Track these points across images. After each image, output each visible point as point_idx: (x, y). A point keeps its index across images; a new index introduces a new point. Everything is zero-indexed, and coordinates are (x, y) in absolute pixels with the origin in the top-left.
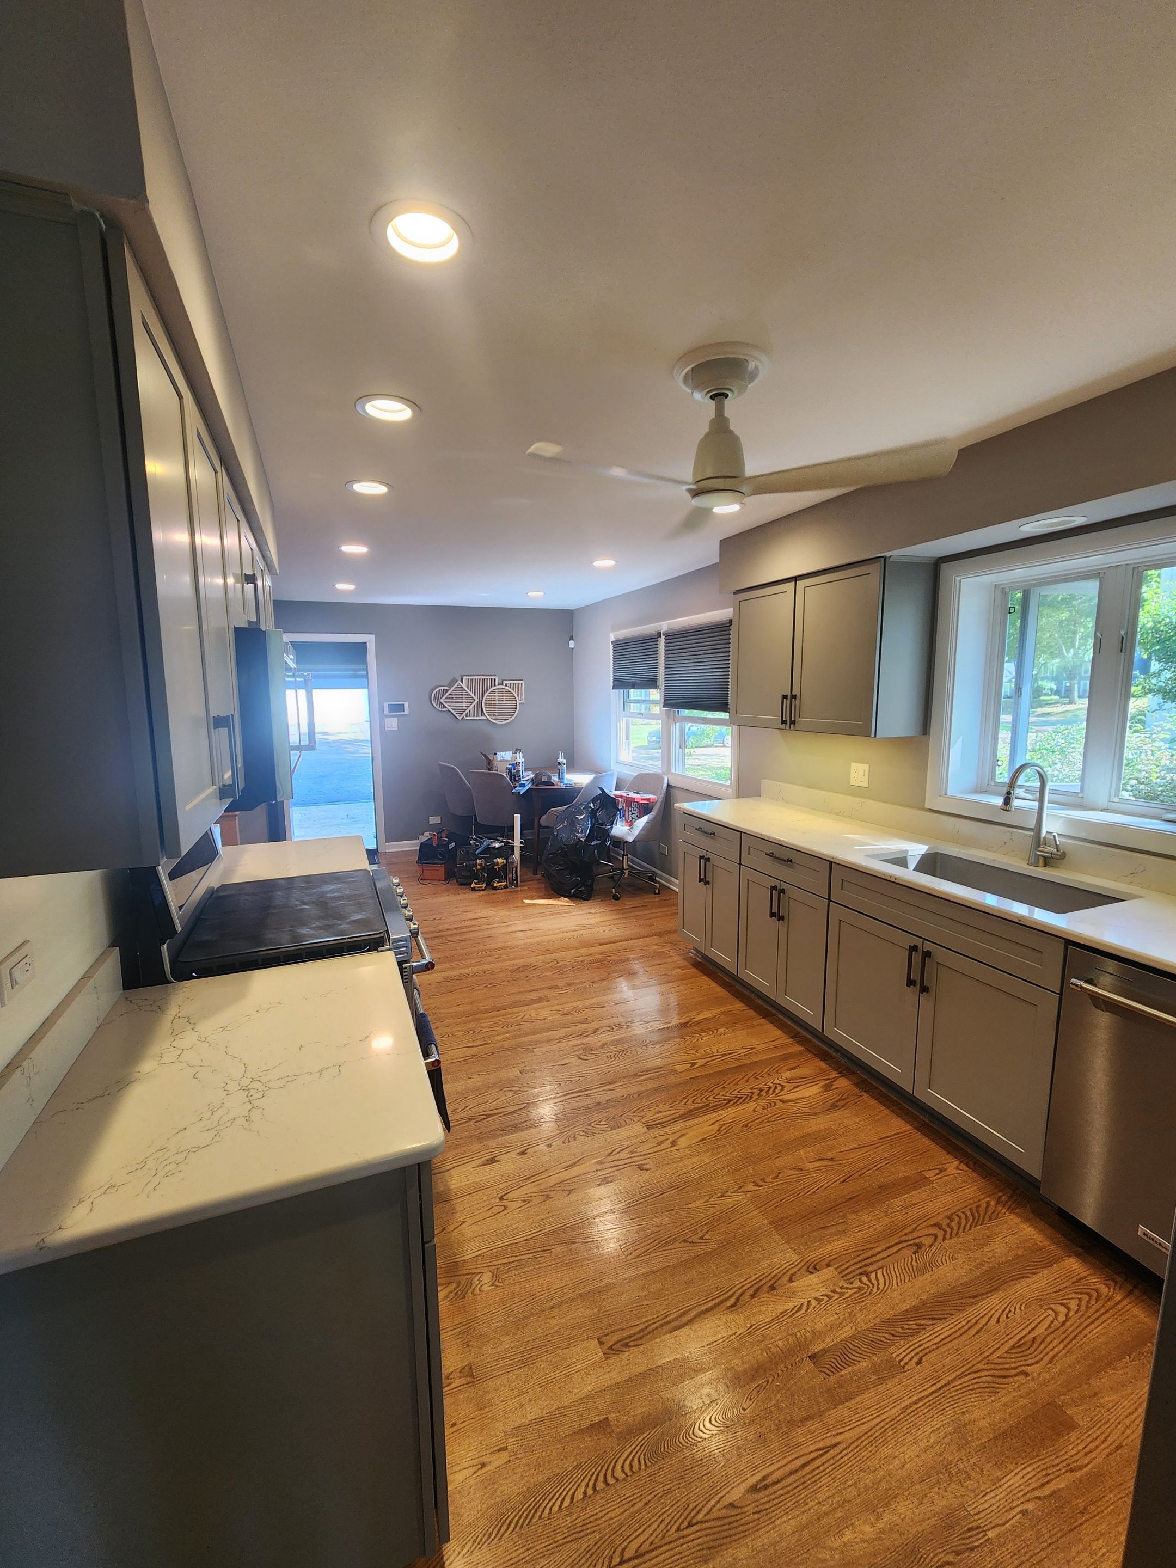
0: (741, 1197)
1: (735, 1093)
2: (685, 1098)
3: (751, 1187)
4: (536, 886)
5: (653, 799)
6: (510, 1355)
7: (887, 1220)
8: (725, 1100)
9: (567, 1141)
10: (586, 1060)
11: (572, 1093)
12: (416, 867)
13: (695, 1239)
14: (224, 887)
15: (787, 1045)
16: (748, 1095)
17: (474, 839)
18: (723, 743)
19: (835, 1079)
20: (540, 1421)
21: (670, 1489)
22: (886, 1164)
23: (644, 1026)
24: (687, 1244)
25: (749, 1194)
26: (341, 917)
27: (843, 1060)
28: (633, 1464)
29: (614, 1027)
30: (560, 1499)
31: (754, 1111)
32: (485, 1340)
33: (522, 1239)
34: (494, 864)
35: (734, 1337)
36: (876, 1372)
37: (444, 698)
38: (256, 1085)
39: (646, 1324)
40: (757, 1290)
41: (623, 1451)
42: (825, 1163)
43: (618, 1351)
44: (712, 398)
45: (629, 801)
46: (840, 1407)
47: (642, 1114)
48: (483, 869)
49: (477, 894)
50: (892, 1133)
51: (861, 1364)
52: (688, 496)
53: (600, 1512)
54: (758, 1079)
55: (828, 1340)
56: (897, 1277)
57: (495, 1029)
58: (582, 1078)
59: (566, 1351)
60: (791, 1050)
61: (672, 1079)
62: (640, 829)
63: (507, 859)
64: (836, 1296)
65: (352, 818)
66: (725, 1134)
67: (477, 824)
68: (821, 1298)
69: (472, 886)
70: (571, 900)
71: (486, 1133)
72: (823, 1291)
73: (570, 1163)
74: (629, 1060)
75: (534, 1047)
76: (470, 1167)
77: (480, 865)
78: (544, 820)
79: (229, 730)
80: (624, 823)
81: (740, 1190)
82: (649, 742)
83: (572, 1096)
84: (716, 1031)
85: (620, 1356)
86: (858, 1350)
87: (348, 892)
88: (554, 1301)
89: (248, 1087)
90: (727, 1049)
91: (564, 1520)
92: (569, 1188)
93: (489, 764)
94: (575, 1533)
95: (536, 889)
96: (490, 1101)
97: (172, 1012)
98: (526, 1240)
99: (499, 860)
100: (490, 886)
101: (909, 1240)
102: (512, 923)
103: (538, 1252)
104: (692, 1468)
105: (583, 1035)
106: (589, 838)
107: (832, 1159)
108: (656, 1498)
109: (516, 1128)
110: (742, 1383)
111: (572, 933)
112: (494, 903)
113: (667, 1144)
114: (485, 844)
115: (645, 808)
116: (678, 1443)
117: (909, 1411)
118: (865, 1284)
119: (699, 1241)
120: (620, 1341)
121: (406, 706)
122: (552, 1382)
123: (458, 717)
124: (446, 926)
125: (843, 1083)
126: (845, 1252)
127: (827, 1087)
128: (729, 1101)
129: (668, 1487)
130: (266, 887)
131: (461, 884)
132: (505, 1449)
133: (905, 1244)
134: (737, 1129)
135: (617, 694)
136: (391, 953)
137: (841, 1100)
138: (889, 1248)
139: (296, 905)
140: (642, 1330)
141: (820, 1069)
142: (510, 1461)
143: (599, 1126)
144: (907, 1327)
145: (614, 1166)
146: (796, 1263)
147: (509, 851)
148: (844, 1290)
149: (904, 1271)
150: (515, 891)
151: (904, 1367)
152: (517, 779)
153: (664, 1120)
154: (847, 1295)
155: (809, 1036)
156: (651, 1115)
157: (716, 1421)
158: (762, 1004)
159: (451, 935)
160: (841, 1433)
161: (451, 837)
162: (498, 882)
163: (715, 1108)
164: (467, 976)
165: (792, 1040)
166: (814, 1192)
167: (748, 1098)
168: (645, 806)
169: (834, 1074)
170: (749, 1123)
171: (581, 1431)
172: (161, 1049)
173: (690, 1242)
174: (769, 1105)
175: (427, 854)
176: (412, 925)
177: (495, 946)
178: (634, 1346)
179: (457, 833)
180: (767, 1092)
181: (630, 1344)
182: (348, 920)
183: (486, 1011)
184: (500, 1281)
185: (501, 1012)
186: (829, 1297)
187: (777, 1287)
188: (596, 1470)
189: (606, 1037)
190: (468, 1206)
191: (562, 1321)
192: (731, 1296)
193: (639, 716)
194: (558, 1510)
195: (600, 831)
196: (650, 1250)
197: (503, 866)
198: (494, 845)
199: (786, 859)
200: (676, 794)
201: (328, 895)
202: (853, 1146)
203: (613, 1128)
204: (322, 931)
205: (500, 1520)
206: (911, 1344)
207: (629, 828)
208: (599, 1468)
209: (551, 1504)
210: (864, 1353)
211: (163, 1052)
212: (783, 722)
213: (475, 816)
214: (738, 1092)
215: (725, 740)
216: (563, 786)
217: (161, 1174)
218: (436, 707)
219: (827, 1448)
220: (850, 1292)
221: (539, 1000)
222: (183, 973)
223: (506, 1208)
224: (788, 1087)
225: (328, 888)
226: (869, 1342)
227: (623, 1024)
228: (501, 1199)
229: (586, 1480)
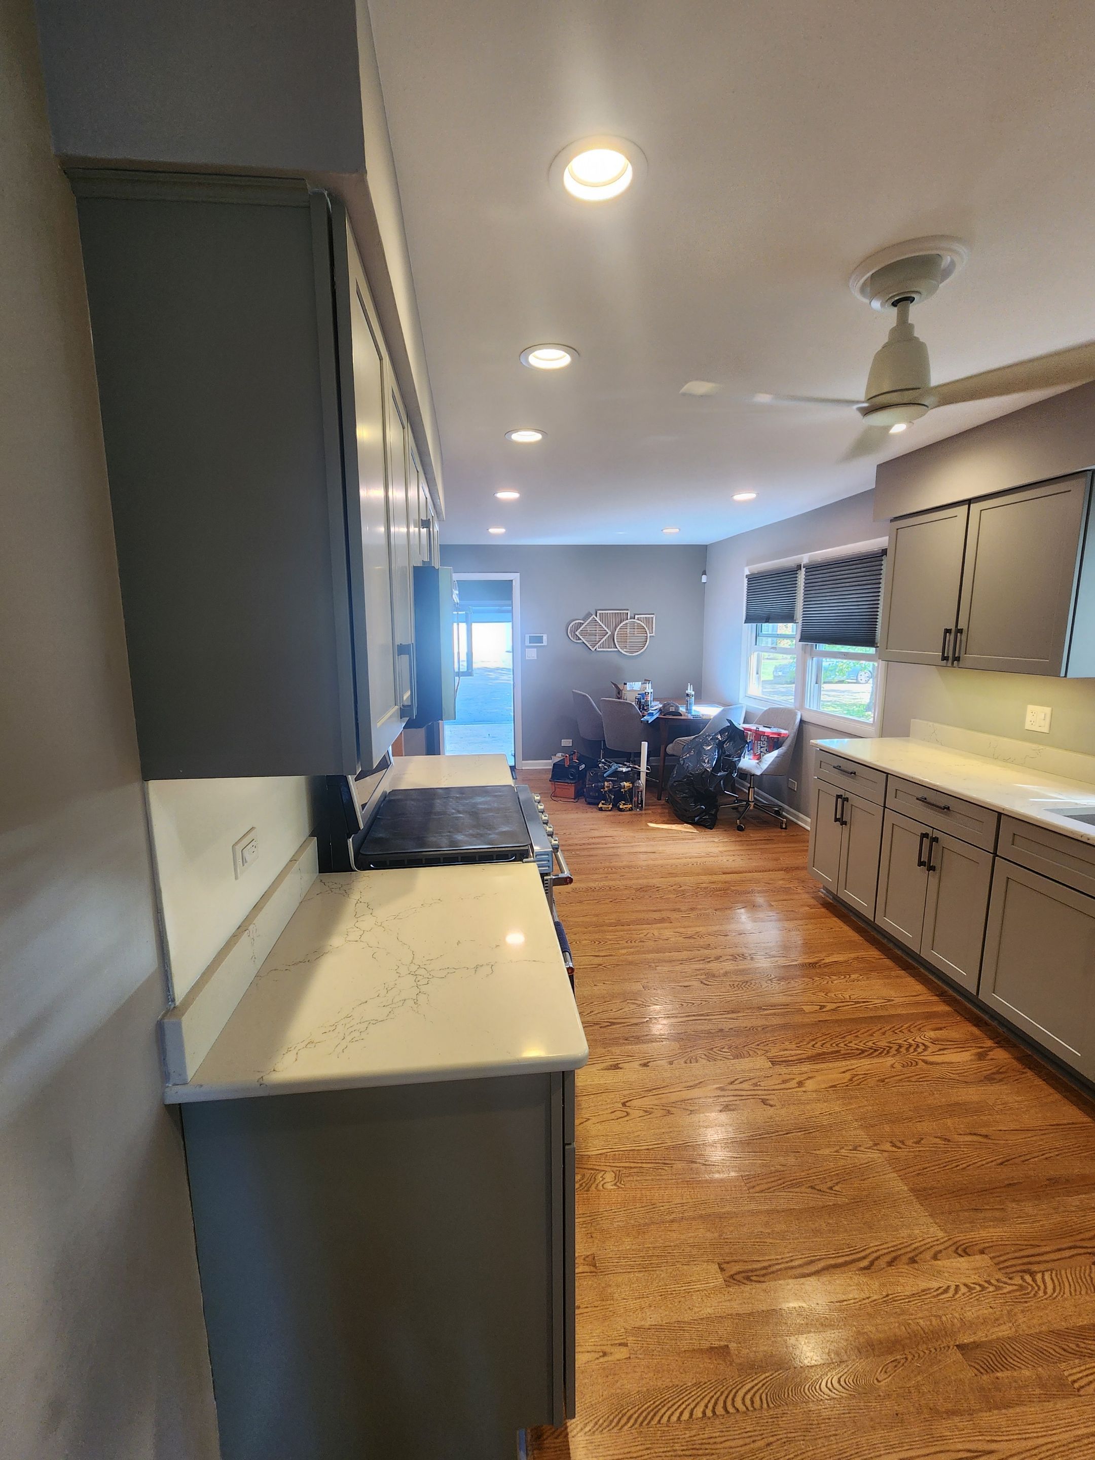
0: (875, 1155)
1: (870, 1044)
2: (813, 1040)
3: (888, 1146)
4: (659, 811)
5: (784, 734)
6: (631, 1256)
7: (1057, 1218)
8: (857, 1049)
9: (688, 1061)
10: (708, 985)
11: (694, 1015)
12: (549, 784)
13: (823, 1187)
14: (394, 792)
15: (931, 1003)
16: (884, 1049)
17: (603, 763)
18: (857, 680)
19: (991, 1049)
20: (659, 1328)
21: (794, 1437)
22: (1057, 1155)
23: (769, 960)
24: (813, 1191)
25: (886, 1154)
26: (490, 827)
27: (1001, 1030)
28: (754, 1399)
29: (737, 957)
30: (679, 1411)
31: (892, 1066)
32: (608, 1236)
33: (643, 1148)
34: (621, 787)
35: (867, 1301)
36: (1043, 1386)
37: (579, 630)
38: (422, 971)
39: (770, 1263)
40: (895, 1259)
41: (744, 1383)
42: (975, 1138)
43: (739, 1281)
44: (894, 304)
45: (758, 735)
46: (996, 1412)
47: (766, 1048)
48: (610, 791)
49: (604, 813)
50: (1065, 1122)
51: (1023, 1372)
52: (859, 415)
53: (719, 1436)
54: (896, 1033)
55: (980, 1334)
56: (1070, 1285)
57: (619, 942)
58: (704, 1003)
59: (685, 1267)
60: (935, 1009)
61: (798, 1019)
62: (769, 763)
63: (633, 783)
64: (991, 1289)
65: (493, 737)
66: (858, 1085)
67: (605, 749)
68: (972, 1285)
69: (599, 806)
70: (696, 828)
71: (610, 1040)
72: (975, 1278)
73: (691, 1084)
74: (754, 992)
75: (657, 964)
76: (594, 1069)
77: (608, 787)
78: (670, 749)
79: (410, 657)
80: (751, 757)
81: (875, 1148)
82: (775, 677)
83: (694, 1018)
84: (848, 976)
85: (741, 1287)
86: (1018, 1355)
87: (496, 805)
88: (673, 1216)
89: (416, 973)
90: (860, 997)
91: (683, 1433)
92: (691, 1108)
93: (619, 693)
94: (692, 1449)
95: (660, 813)
96: (614, 1010)
97: (355, 897)
98: (648, 1149)
99: (626, 784)
100: (616, 807)
101: (1086, 1247)
102: (637, 844)
103: (659, 1163)
104: (818, 1424)
105: (706, 960)
106: (716, 769)
107: (986, 1136)
108: (779, 1442)
109: (638, 1040)
110: (877, 1353)
111: (695, 860)
112: (619, 823)
113: (793, 1084)
114: (613, 768)
115: (774, 743)
116: (803, 1393)
117: (1086, 1441)
118: (1028, 1284)
119: (828, 1191)
120: (741, 1272)
121: (545, 638)
122: (672, 1294)
123: (591, 648)
124: (576, 842)
125: (1001, 1055)
126: (1003, 1243)
127: (981, 1056)
128: (863, 1051)
129: (793, 1435)
130: (427, 795)
131: (589, 804)
132: (626, 1345)
133: (1083, 1251)
134: (872, 1082)
135: (750, 628)
136: (535, 865)
137: (998, 1073)
138: (1060, 1250)
139: (453, 813)
140: (765, 1268)
141: (972, 1034)
142: (630, 1358)
143: (722, 1053)
144: (1083, 1345)
145: (736, 1096)
146: (942, 1241)
147: (636, 776)
148: (1001, 1285)
149: (1079, 1281)
150: (640, 814)
151: (1079, 1390)
152: (645, 708)
153: (790, 1059)
154: (1005, 1291)
155: (959, 998)
156: (776, 1051)
157: (845, 1383)
158: (903, 955)
159: (580, 849)
160: (996, 1441)
161: (581, 760)
162: (624, 804)
163: (847, 1056)
164: (593, 890)
165: (936, 998)
166: (964, 1168)
167: (885, 1052)
168: (775, 740)
169: (989, 1043)
170: (886, 1078)
171: (701, 1351)
172: (348, 928)
173: (818, 1190)
174: (910, 1064)
175: (559, 773)
176: (553, 841)
177: (620, 864)
178: (755, 1281)
179: (588, 756)
180: (907, 1049)
181: (752, 1278)
182: (497, 831)
183: (610, 925)
184: (622, 1182)
185: (626, 927)
186: (983, 1288)
187: (919, 1261)
188: (715, 1394)
189: (729, 966)
190: (592, 1104)
191: (683, 1237)
192: (864, 1258)
193: (772, 650)
194: (677, 1421)
195: (727, 763)
196: (775, 1188)
197: (629, 789)
198: (621, 769)
199: (942, 805)
200: (810, 730)
201: (481, 806)
202: (1013, 1127)
203: (736, 1057)
204: (475, 839)
205: (621, 1411)
206: (1087, 1366)
207: (757, 761)
208: (719, 1393)
209: (669, 1413)
210: (1025, 1359)
211: (349, 930)
212: (945, 658)
213: (604, 741)
214: (873, 1043)
215: (859, 676)
216: (690, 717)
217: (348, 1038)
218: (572, 639)
219: (980, 1452)
220: (1009, 1288)
221: (662, 920)
222: (363, 865)
223: (628, 1114)
224: (932, 1048)
225: (479, 799)
226: (1033, 1349)
227: (747, 955)
228: (624, 1104)
229: (706, 1400)
